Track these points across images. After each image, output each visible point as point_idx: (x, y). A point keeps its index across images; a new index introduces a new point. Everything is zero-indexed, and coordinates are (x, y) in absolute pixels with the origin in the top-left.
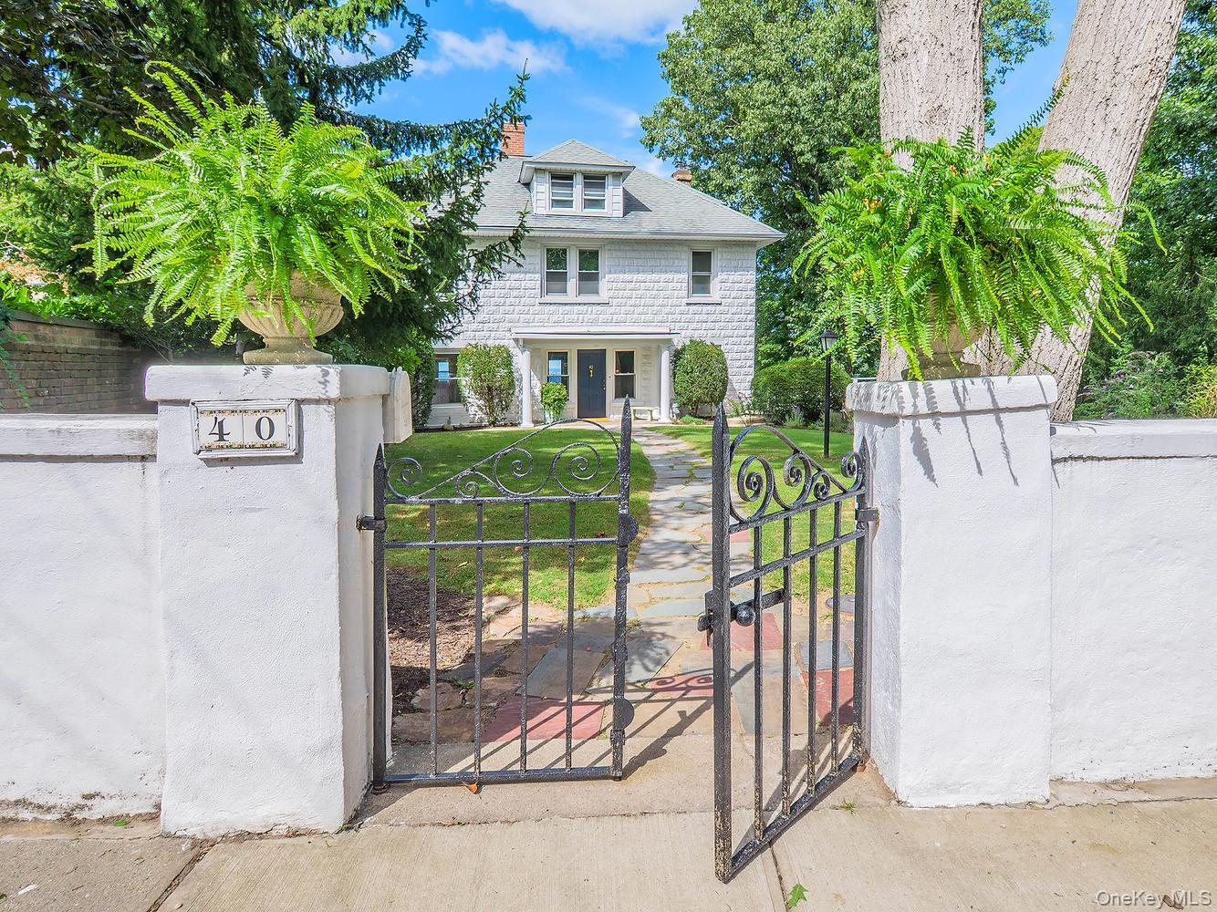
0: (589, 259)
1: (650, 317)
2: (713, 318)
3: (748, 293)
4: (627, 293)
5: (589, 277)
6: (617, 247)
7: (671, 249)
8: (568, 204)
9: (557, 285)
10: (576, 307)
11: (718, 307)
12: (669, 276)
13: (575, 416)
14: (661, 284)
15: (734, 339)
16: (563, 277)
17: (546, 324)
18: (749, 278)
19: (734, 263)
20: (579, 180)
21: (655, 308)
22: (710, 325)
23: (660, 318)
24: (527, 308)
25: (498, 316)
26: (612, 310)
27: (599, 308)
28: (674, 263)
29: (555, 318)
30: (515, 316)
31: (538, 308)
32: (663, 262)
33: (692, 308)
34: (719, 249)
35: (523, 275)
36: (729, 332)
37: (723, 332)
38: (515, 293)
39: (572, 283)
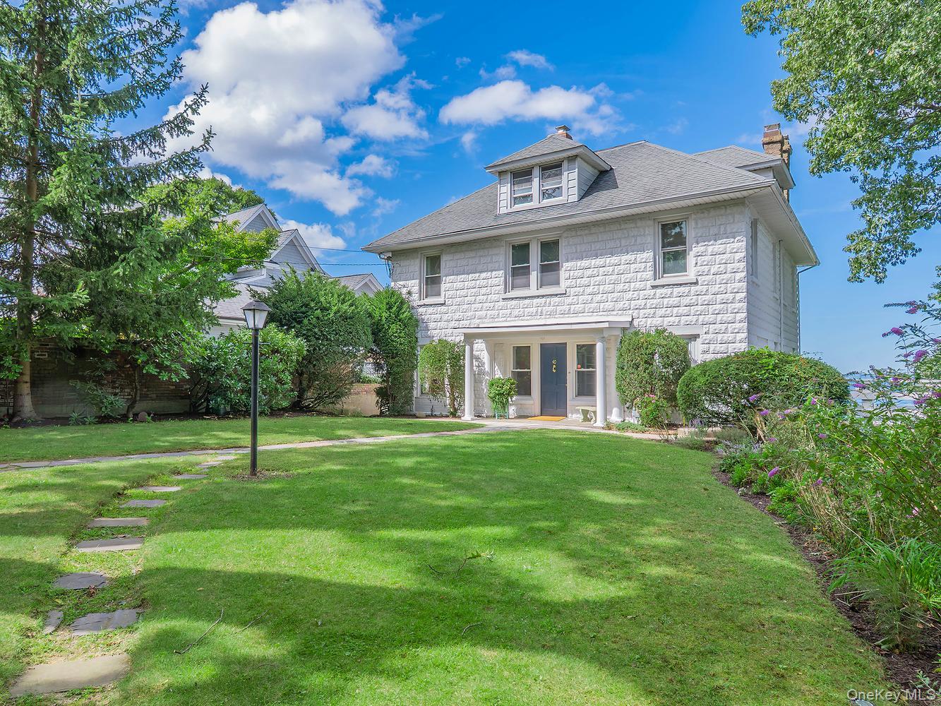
0: (550, 249)
1: (609, 305)
2: (686, 301)
3: (736, 265)
4: (585, 281)
5: (550, 268)
6: (574, 233)
7: (632, 225)
8: (527, 198)
9: (520, 280)
10: (535, 301)
11: (693, 288)
12: (630, 257)
13: (538, 411)
14: (622, 267)
15: (718, 326)
16: (526, 271)
17: (509, 319)
18: (736, 247)
19: (713, 231)
20: (536, 172)
21: (615, 295)
22: (683, 310)
23: (620, 305)
24: (492, 304)
25: (470, 314)
26: (569, 300)
27: (556, 299)
28: (636, 241)
29: (516, 312)
30: (483, 313)
31: (501, 303)
32: (623, 242)
33: (659, 291)
34: (693, 216)
35: (489, 273)
36: (710, 318)
37: (701, 318)
38: (483, 291)
39: (534, 276)
